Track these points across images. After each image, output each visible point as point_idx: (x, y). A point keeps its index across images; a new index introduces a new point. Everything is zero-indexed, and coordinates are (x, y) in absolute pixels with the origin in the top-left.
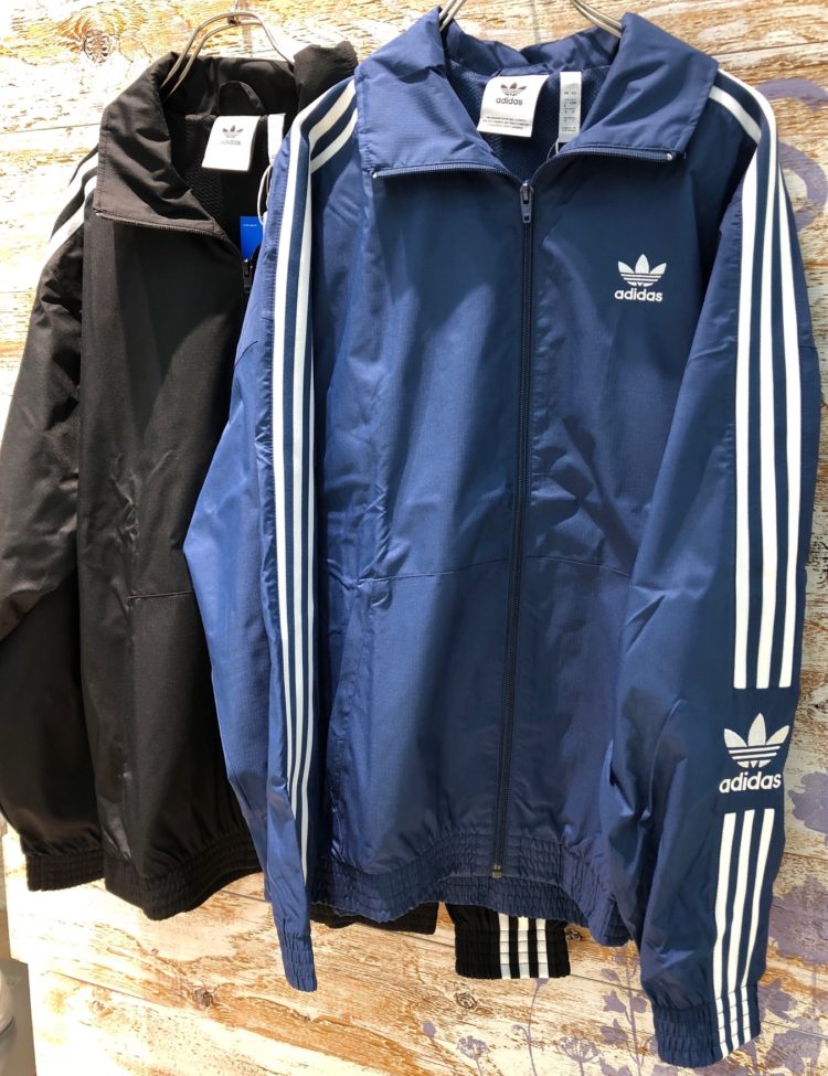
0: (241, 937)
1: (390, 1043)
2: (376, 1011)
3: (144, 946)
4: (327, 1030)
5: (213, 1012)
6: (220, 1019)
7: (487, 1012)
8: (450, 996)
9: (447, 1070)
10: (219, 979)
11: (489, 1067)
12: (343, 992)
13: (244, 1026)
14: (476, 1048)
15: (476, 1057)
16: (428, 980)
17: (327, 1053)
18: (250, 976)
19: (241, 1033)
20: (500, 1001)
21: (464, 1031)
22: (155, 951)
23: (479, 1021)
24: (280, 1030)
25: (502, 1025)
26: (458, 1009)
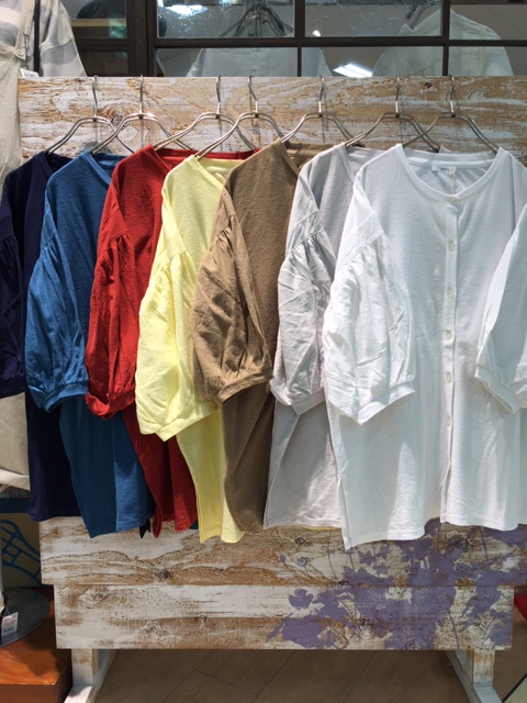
0: (187, 538)
1: (264, 570)
2: (257, 557)
3: (130, 556)
4: (232, 573)
5: (170, 581)
6: (173, 584)
7: (309, 544)
8: (293, 541)
9: (291, 575)
10: (173, 563)
11: (310, 568)
12: (241, 552)
13: (187, 583)
14: (305, 561)
15: (304, 566)
16: (282, 536)
17: (231, 584)
18: (191, 557)
19: (186, 587)
20: (315, 537)
21: (299, 555)
22: (136, 558)
23: (306, 549)
24: (207, 579)
25: (317, 547)
26: (297, 546)
